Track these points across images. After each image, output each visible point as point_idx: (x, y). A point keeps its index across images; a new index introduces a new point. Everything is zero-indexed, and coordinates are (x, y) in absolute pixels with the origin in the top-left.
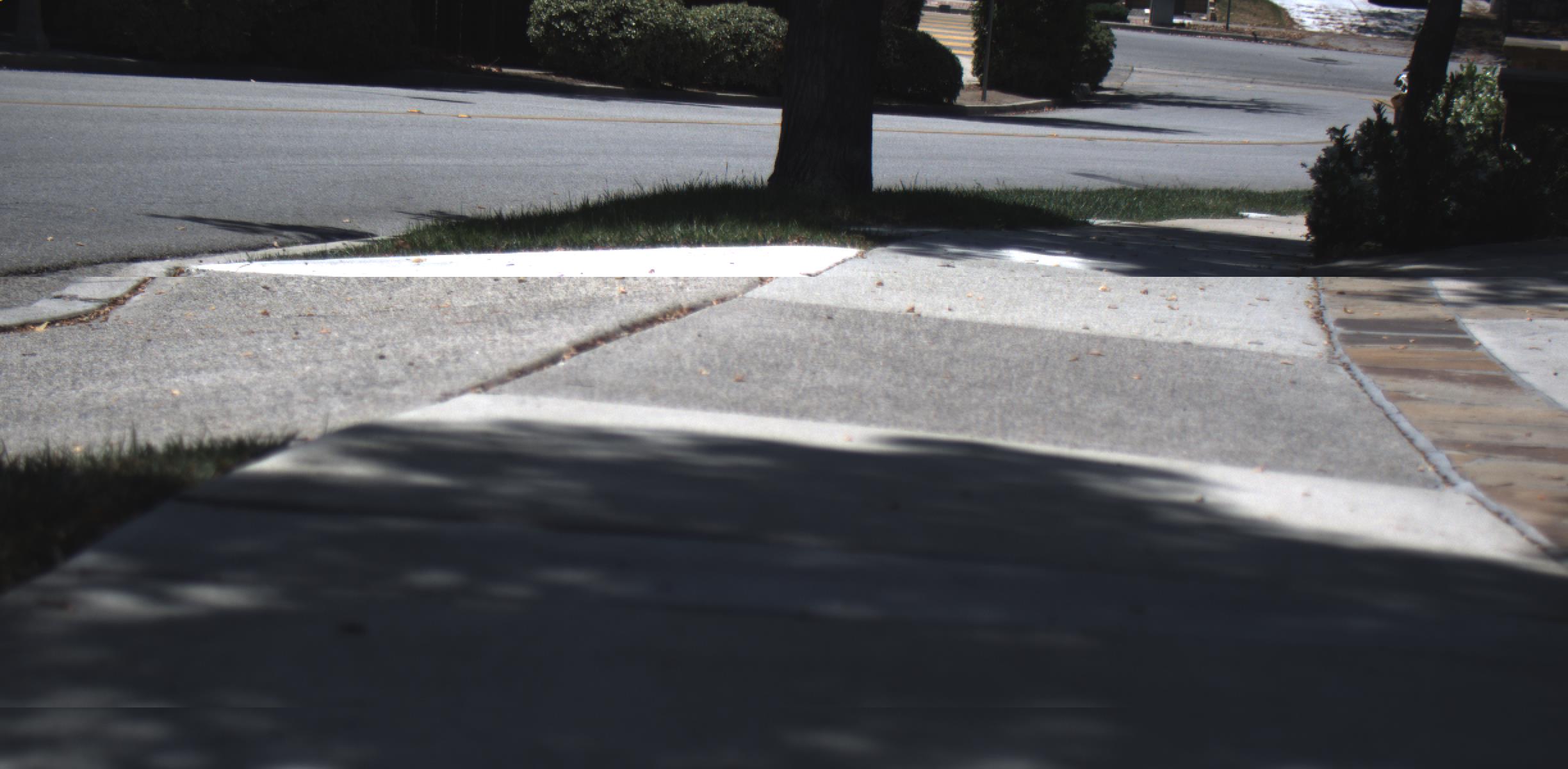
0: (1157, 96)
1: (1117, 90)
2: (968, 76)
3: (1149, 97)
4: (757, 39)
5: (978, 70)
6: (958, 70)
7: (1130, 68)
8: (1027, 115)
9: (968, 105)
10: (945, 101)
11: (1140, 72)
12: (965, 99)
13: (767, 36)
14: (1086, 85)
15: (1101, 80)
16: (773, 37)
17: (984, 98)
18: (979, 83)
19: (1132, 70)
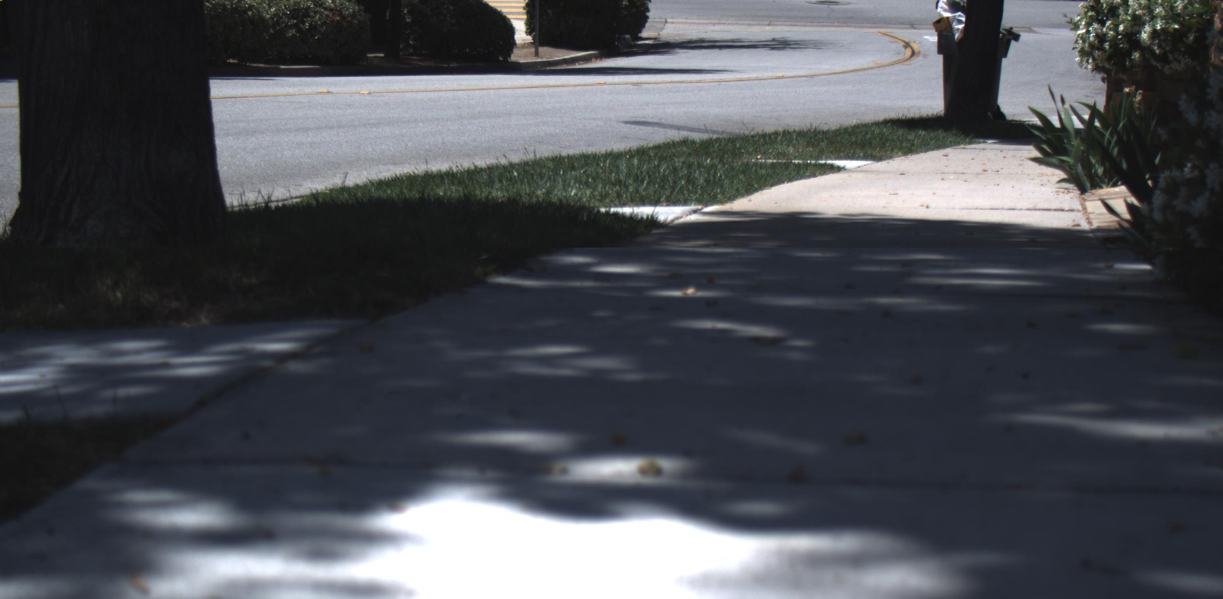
0: (690, 42)
1: (655, 39)
2: (521, 34)
3: (683, 43)
4: (316, 13)
5: (530, 30)
6: (511, 30)
7: (664, 20)
8: (577, 66)
9: (522, 61)
10: (500, 58)
11: (673, 23)
12: (518, 56)
13: (326, 9)
14: (628, 36)
15: (640, 32)
16: (331, 10)
17: (537, 54)
18: (532, 41)
19: (666, 22)
